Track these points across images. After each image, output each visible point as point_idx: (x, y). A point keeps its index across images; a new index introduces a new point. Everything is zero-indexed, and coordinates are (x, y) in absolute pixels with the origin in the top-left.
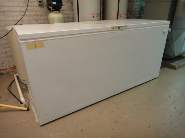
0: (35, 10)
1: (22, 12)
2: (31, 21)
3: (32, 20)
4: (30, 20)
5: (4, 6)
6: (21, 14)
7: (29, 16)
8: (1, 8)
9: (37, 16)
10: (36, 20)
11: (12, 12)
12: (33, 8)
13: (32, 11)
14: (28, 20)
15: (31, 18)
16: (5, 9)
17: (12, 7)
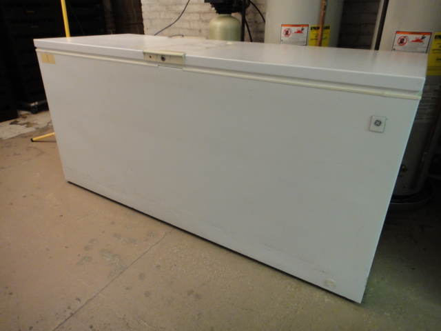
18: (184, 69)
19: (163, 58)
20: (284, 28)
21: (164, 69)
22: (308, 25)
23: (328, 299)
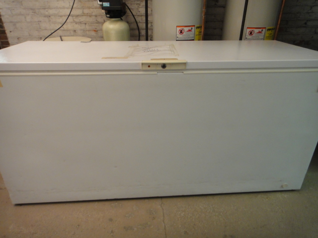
0: (94, 14)
1: (74, 17)
2: (87, 32)
3: (89, 31)
4: (87, 30)
5: (49, 8)
6: (74, 21)
7: (86, 24)
8: (47, 10)
9: (97, 24)
10: (95, 31)
11: (61, 16)
12: (92, 10)
13: (90, 16)
14: (84, 30)
15: (87, 27)
16: (51, 12)
17: (61, 8)
18: (185, 72)
19: (164, 66)
20: (179, 29)
21: (164, 75)
22: (194, 26)
23: (286, 195)
